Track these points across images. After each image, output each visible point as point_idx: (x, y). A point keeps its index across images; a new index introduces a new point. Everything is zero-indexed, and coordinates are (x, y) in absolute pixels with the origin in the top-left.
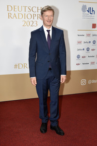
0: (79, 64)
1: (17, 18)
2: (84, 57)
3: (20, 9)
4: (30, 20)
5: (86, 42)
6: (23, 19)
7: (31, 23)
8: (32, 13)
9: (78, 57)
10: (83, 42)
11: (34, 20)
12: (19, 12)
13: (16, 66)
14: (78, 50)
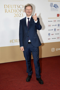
0: (50, 39)
1: (11, 12)
2: (53, 34)
3: (12, 7)
4: (18, 13)
5: (54, 25)
6: (14, 13)
7: (19, 15)
8: (19, 9)
9: (49, 34)
10: (52, 25)
11: (21, 13)
12: (12, 9)
13: (11, 41)
14: (49, 30)
